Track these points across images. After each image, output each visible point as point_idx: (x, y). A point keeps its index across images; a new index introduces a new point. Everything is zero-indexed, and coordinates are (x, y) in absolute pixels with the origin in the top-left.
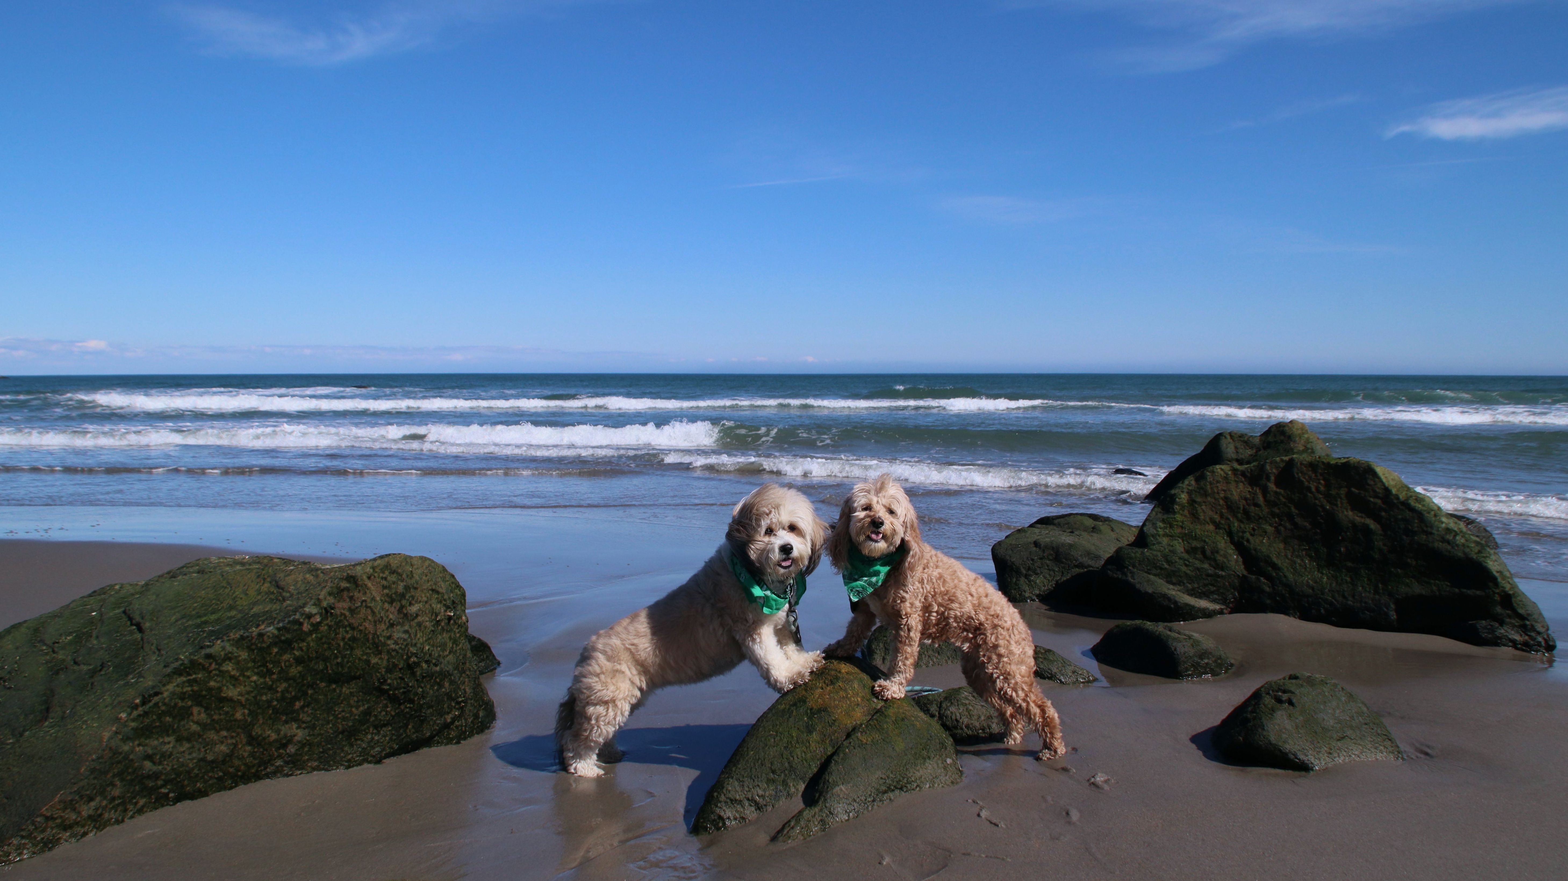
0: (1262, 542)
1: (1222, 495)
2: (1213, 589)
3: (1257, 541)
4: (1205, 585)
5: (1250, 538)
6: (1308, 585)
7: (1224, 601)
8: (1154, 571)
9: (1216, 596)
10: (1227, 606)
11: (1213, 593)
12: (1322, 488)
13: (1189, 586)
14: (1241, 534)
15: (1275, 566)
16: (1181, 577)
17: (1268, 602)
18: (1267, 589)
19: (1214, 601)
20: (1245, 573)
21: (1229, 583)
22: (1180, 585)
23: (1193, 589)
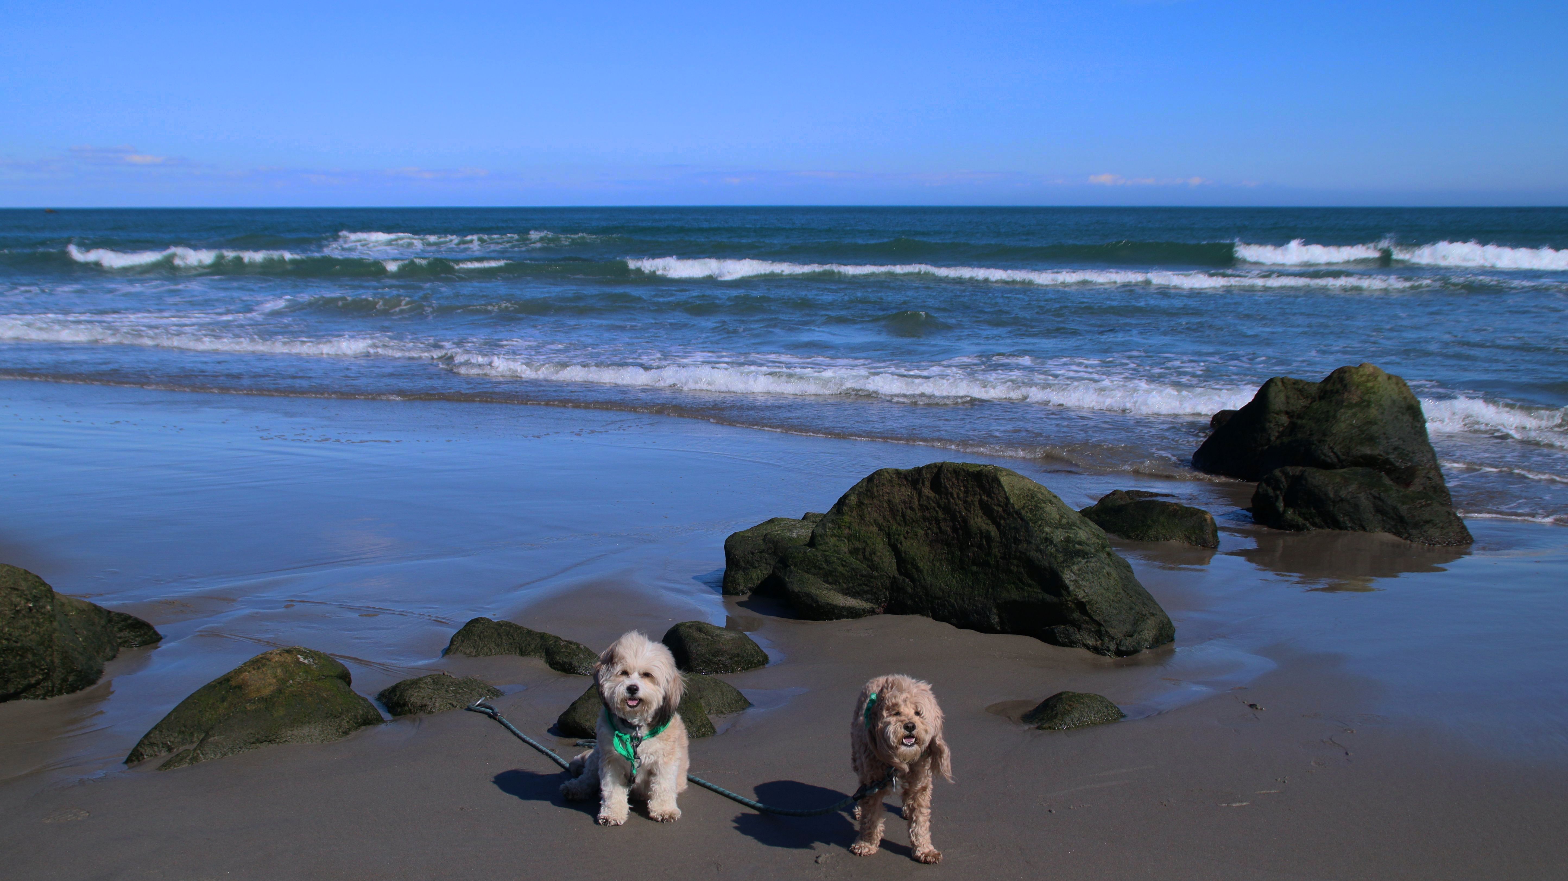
0: (912, 545)
1: (886, 498)
2: (866, 588)
3: (908, 544)
4: (860, 585)
5: (903, 540)
6: (940, 589)
7: (877, 601)
8: (813, 570)
9: (869, 596)
10: (880, 606)
11: (866, 592)
12: (962, 495)
13: (845, 585)
14: (896, 536)
15: (919, 570)
16: (837, 577)
17: (909, 602)
18: (910, 590)
19: (867, 600)
20: (896, 573)
21: (881, 583)
22: (835, 584)
23: (848, 589)
